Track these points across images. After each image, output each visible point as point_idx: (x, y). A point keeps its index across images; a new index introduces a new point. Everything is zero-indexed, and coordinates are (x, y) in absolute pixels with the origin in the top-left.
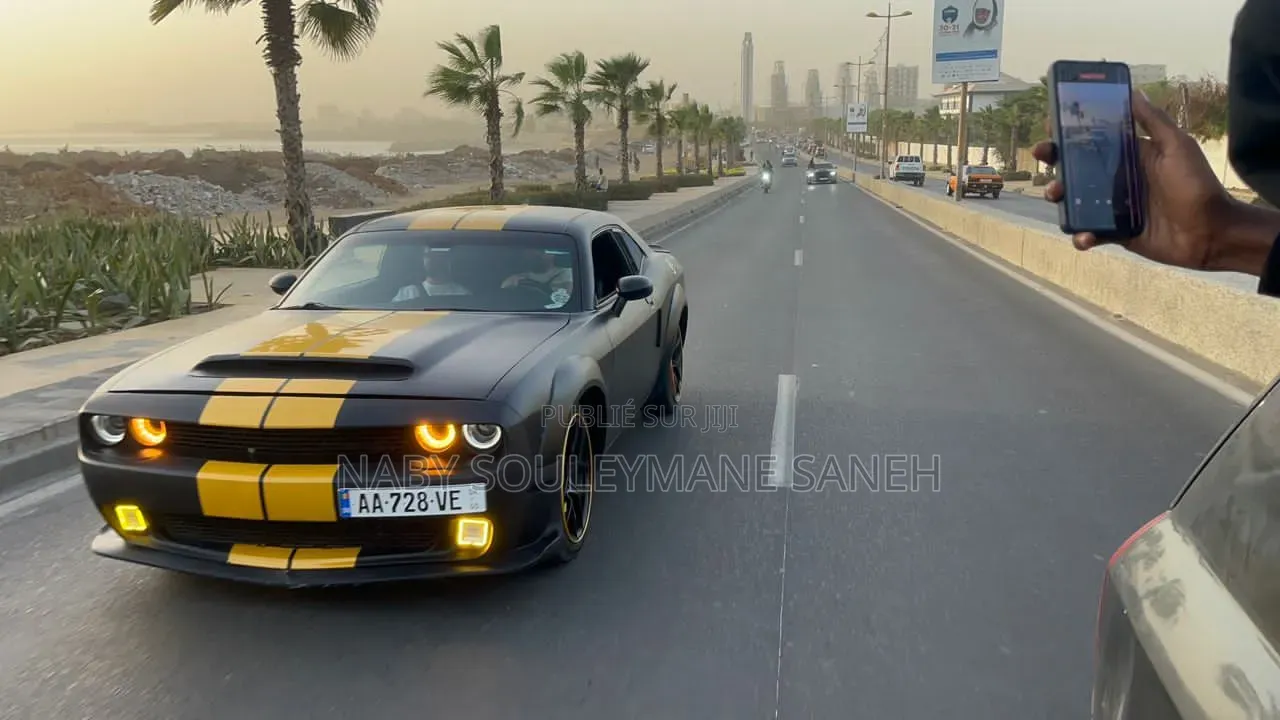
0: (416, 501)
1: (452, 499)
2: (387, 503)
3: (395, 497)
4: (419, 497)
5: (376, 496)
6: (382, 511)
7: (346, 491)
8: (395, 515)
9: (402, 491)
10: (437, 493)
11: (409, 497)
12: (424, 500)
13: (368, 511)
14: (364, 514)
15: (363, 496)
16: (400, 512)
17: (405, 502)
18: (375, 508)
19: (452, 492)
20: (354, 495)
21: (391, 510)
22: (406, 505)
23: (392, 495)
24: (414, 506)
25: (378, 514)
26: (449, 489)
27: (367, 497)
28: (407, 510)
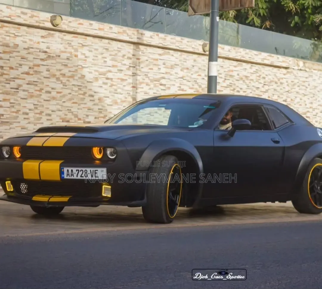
0: (84, 173)
1: (95, 173)
2: (75, 173)
3: (78, 171)
4: (85, 172)
5: (72, 171)
6: (73, 176)
7: (63, 168)
8: (77, 178)
9: (80, 169)
10: (91, 171)
11: (82, 171)
12: (86, 173)
13: (69, 176)
14: (68, 177)
15: (68, 170)
16: (79, 177)
17: (80, 173)
18: (71, 175)
19: (95, 171)
20: (65, 170)
21: (76, 176)
22: (81, 175)
23: (77, 170)
24: (83, 175)
25: (72, 178)
26: (94, 169)
27: (69, 170)
28: (81, 176)
